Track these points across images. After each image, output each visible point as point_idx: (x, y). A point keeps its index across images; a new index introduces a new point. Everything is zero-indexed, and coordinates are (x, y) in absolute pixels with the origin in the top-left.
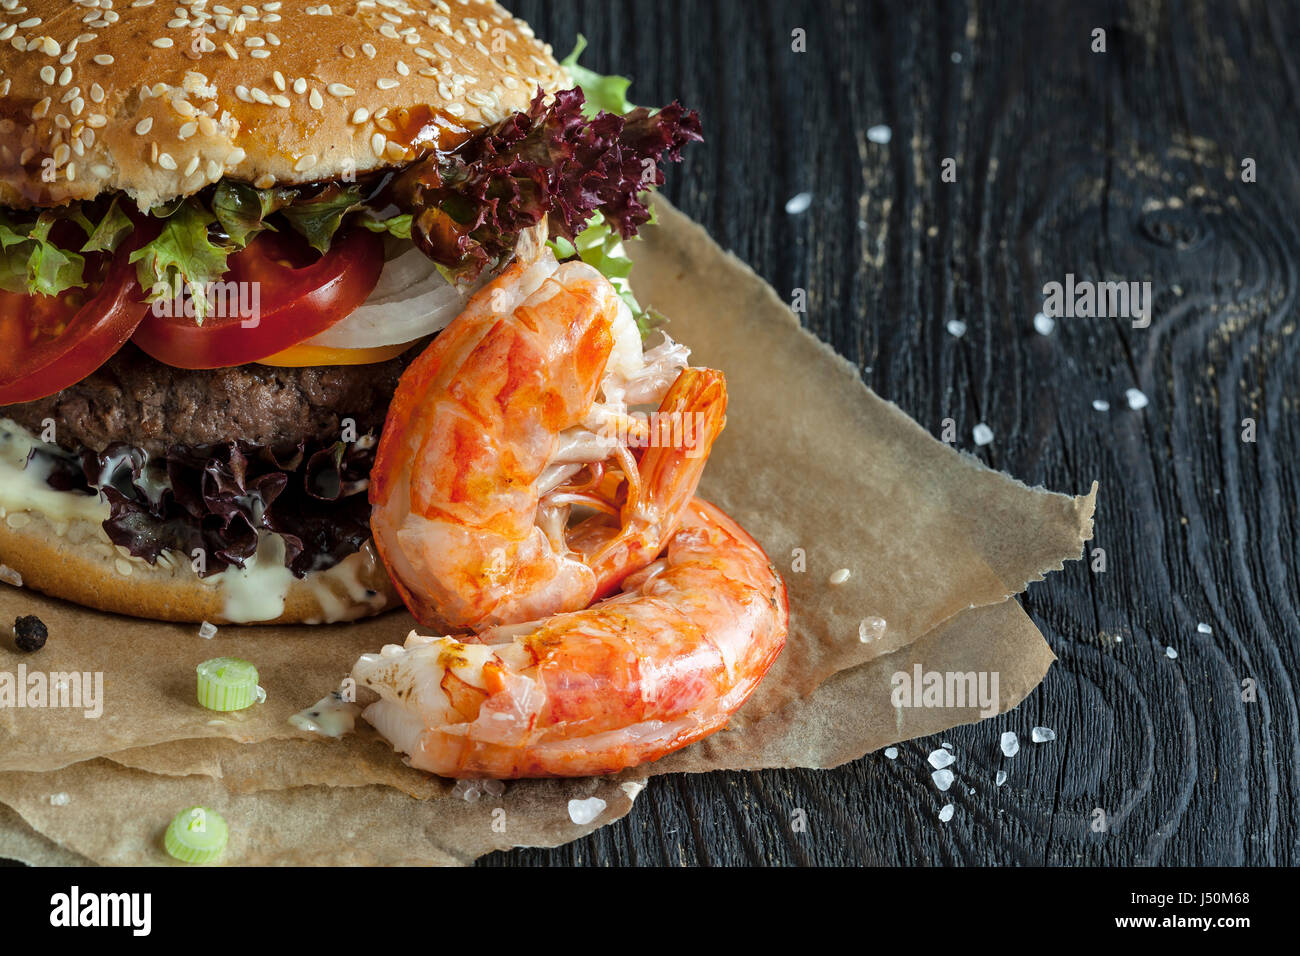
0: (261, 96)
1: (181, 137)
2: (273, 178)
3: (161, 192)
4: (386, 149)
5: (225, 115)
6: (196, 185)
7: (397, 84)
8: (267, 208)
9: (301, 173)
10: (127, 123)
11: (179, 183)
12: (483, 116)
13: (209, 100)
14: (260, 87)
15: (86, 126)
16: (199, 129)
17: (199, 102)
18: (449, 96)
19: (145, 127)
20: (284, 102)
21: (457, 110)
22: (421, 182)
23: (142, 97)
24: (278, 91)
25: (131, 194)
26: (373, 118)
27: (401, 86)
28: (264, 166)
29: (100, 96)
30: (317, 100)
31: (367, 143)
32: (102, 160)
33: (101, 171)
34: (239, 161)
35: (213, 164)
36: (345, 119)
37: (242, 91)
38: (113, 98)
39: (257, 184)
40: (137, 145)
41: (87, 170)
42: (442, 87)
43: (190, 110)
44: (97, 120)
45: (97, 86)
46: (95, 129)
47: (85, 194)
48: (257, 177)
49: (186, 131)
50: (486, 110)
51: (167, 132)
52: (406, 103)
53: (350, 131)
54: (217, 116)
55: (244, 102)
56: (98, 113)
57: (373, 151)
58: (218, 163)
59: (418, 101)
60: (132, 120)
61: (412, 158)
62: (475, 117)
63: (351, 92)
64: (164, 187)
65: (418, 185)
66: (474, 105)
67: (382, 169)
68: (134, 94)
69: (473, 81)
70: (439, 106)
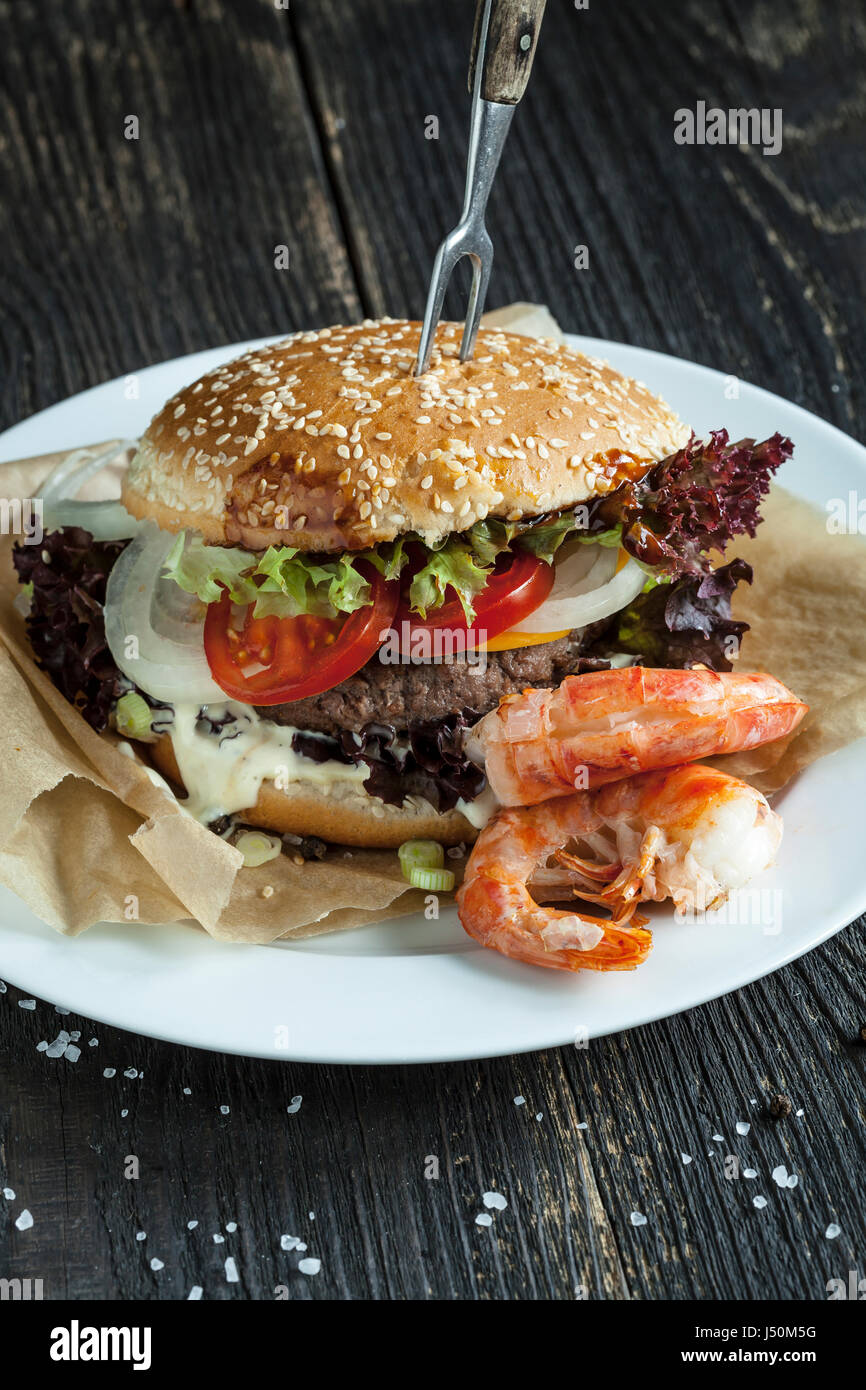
0: (505, 452)
1: (456, 488)
2: (520, 512)
3: (443, 530)
4: (596, 485)
5: (486, 469)
6: (468, 523)
7: (593, 435)
8: (510, 535)
9: (540, 507)
10: (412, 482)
11: (455, 522)
12: (652, 454)
13: (470, 459)
14: (502, 446)
15: (382, 485)
16: (469, 481)
17: (464, 461)
18: (628, 441)
19: (428, 482)
20: (521, 455)
21: (635, 450)
22: (626, 504)
23: (419, 461)
24: (515, 447)
25: (421, 533)
26: (584, 461)
27: (596, 437)
28: (514, 504)
29: (387, 463)
30: (544, 452)
31: (582, 480)
32: (397, 510)
33: (398, 520)
34: (498, 502)
35: (480, 505)
36: (565, 465)
37: (491, 450)
38: (397, 464)
39: (509, 518)
40: (423, 496)
41: (385, 519)
42: (623, 434)
43: (459, 467)
44: (390, 482)
45: (383, 457)
46: (388, 488)
47: (386, 537)
48: (508, 513)
49: (460, 483)
50: (652, 449)
51: (446, 486)
52: (603, 449)
53: (570, 472)
54: (478, 469)
55: (494, 458)
56: (388, 476)
57: (588, 487)
58: (484, 505)
59: (609, 448)
60: (417, 479)
61: (614, 489)
62: (648, 456)
63: (566, 444)
64: (445, 526)
65: (623, 507)
66: (645, 446)
67: (593, 499)
68: (412, 460)
69: (639, 428)
70: (624, 449)
